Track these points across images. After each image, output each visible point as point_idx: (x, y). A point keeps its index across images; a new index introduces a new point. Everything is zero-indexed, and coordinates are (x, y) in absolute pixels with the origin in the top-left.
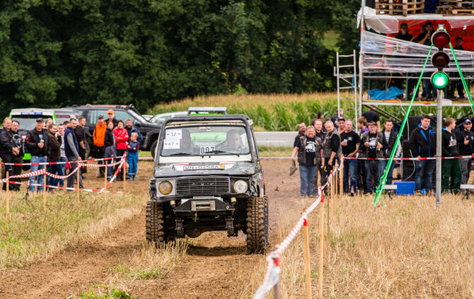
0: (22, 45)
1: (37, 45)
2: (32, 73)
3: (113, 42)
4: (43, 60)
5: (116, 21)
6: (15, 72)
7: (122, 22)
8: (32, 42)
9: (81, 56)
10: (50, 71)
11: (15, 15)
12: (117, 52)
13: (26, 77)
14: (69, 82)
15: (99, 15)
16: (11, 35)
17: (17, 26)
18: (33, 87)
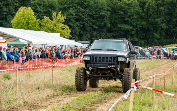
0: (138, 34)
1: (141, 34)
2: (140, 39)
3: (155, 34)
4: (142, 37)
5: (156, 30)
6: (136, 39)
7: (157, 30)
8: (140, 34)
9: (149, 36)
10: (143, 39)
11: (137, 29)
12: (156, 36)
14: (147, 41)
15: (152, 29)
16: (136, 33)
17: (137, 31)
18: (140, 42)
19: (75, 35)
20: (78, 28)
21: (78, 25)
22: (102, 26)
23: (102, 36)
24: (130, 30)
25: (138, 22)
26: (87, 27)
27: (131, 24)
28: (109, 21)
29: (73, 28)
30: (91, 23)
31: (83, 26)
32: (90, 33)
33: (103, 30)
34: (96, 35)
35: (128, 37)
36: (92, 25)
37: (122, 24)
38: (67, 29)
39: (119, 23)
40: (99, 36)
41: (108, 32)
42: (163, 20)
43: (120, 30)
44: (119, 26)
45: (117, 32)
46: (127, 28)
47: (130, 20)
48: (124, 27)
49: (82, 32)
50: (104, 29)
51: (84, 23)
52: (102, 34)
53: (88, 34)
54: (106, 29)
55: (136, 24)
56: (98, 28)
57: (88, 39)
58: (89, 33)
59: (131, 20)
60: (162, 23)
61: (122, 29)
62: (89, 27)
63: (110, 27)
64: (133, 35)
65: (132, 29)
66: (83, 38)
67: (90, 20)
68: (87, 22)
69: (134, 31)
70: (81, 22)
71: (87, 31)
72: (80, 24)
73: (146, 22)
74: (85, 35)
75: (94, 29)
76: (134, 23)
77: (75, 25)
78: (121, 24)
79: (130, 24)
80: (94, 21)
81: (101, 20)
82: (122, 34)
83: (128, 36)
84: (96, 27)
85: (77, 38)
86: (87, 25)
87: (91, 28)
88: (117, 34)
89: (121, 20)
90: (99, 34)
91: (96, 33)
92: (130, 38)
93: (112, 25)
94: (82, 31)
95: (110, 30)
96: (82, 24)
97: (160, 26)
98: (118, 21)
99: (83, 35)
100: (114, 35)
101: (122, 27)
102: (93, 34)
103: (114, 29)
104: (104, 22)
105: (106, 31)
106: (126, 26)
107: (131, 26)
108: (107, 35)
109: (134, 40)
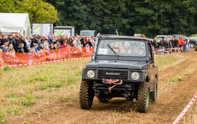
0: (160, 21)
3: (181, 20)
4: (165, 24)
5: (182, 15)
6: (158, 27)
7: (184, 15)
8: (163, 20)
9: (174, 23)
10: (167, 27)
11: (159, 14)
12: (182, 22)
13: (161, 28)
14: (171, 30)
15: (178, 14)
16: (158, 18)
17: (159, 16)
18: (163, 30)
19: (82, 22)
20: (86, 12)
21: (85, 9)
22: (115, 10)
23: (115, 22)
24: (150, 15)
25: (161, 5)
26: (97, 12)
27: (152, 8)
28: (125, 4)
29: (79, 12)
30: (101, 6)
31: (91, 10)
32: (101, 18)
33: (117, 15)
34: (108, 21)
35: (148, 24)
36: (103, 9)
37: (141, 8)
38: (53, 10)
39: (137, 7)
40: (112, 22)
41: (124, 18)
42: (191, 3)
43: (138, 15)
44: (137, 11)
45: (134, 18)
46: (147, 13)
47: (150, 3)
48: (142, 11)
49: (90, 18)
50: (118, 13)
51: (92, 6)
52: (115, 20)
53: (98, 20)
54: (121, 14)
55: (158, 7)
56: (111, 13)
57: (97, 26)
58: (99, 18)
59: (152, 3)
60: (190, 6)
61: (141, 14)
62: (100, 11)
63: (126, 11)
64: (154, 21)
65: (153, 14)
66: (91, 25)
67: (100, 3)
68: (97, 5)
69: (155, 16)
70: (89, 5)
71: (97, 16)
72: (88, 7)
73: (170, 5)
74: (95, 22)
75: (106, 14)
76: (156, 7)
77: (82, 9)
78: (139, 8)
79: (150, 7)
80: (106, 4)
81: (115, 2)
82: (140, 20)
83: (147, 22)
84: (108, 12)
85: (84, 24)
86: (97, 9)
87: (102, 13)
88: (134, 20)
89: (140, 3)
90: (111, 21)
91: (109, 19)
92: (151, 26)
93: (128, 8)
94: (91, 16)
95: (126, 15)
96: (91, 7)
97: (188, 10)
98: (136, 4)
99: (92, 21)
100: (131, 21)
101: (140, 11)
102: (104, 21)
103: (131, 14)
104: (118, 4)
105: (121, 16)
106: (145, 10)
107: (152, 10)
108: (122, 22)
109: (155, 27)
